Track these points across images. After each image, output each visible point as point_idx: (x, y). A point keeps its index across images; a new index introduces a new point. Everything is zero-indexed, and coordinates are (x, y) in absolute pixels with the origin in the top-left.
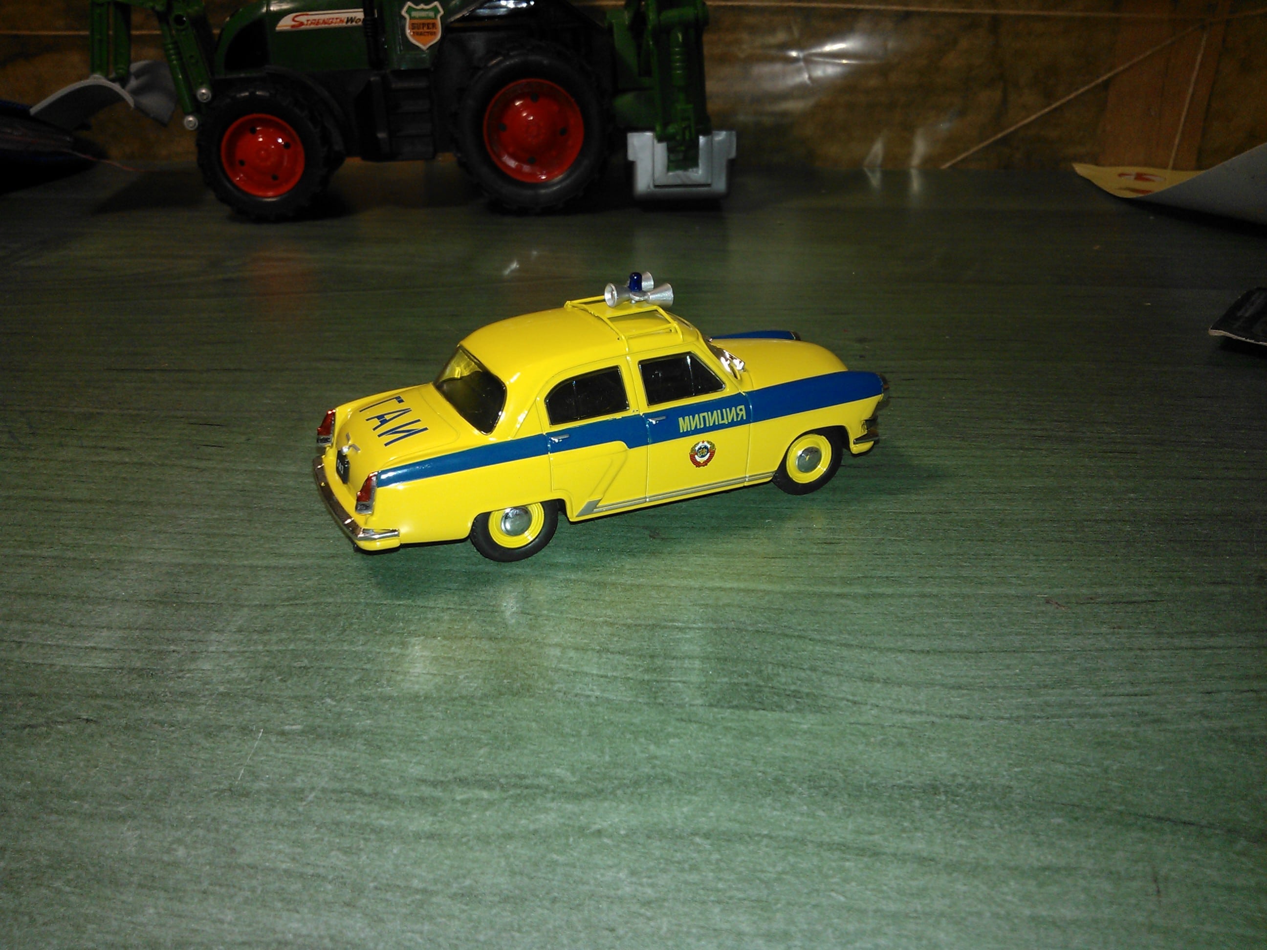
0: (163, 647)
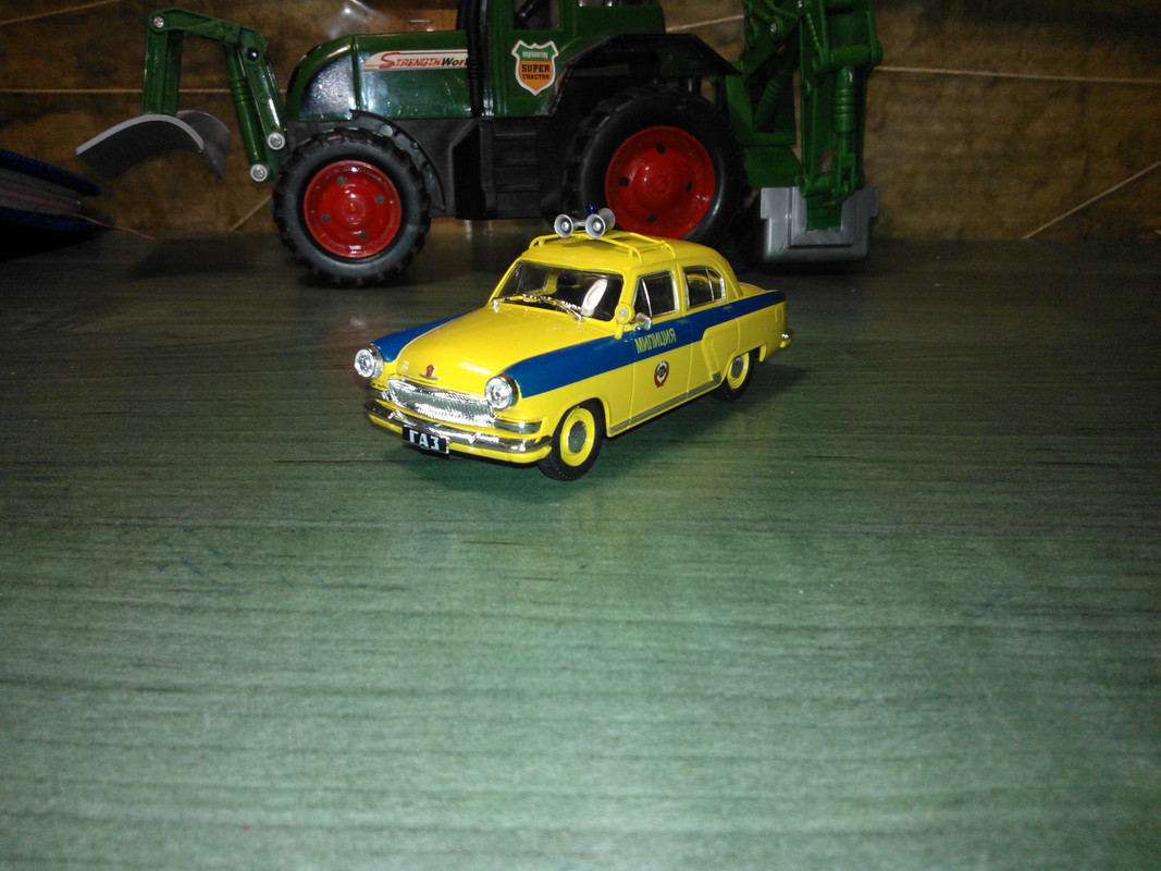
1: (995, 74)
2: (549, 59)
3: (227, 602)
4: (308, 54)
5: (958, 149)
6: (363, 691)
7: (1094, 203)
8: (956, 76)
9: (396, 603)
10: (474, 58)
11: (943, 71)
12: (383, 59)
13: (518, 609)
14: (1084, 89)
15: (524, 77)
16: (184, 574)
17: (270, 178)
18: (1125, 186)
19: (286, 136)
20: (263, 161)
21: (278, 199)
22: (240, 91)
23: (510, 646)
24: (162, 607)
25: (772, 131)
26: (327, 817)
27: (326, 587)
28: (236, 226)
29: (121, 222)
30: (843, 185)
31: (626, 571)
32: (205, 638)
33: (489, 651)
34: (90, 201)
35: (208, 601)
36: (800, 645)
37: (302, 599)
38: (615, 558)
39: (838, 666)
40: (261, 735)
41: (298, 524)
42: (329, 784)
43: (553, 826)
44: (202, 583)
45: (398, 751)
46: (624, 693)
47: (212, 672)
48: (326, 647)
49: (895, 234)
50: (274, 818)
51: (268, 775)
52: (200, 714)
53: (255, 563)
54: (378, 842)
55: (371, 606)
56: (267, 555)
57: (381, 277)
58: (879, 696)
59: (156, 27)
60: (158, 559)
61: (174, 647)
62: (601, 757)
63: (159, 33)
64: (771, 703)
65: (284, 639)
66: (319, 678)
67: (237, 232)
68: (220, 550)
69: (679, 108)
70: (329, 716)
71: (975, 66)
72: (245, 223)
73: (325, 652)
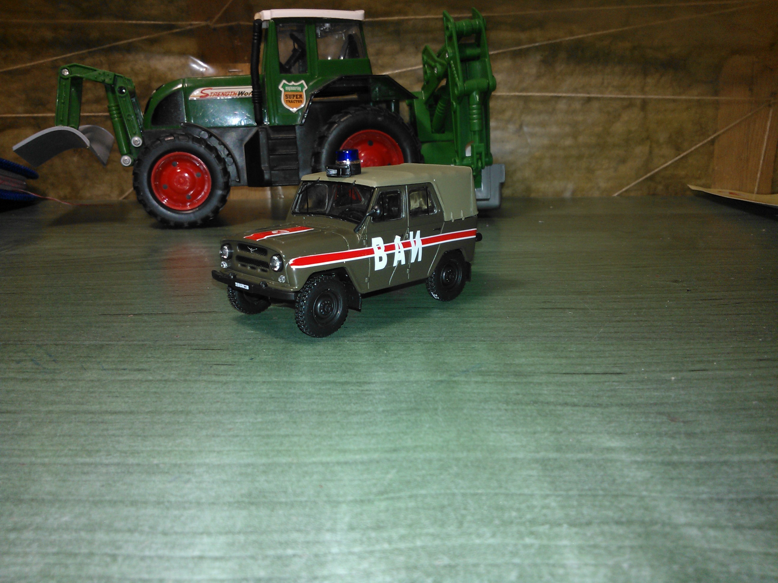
0: (280, 552)
1: (588, 95)
2: (302, 91)
3: (48, 377)
4: (157, 90)
5: (568, 142)
6: (106, 412)
7: (657, 173)
8: (564, 97)
9: (139, 376)
10: (256, 91)
11: (556, 94)
12: (202, 92)
13: (205, 378)
14: (644, 104)
15: (287, 102)
16: (29, 365)
17: (132, 164)
18: (676, 161)
19: (143, 139)
20: (129, 153)
21: (136, 176)
22: (115, 112)
23: (193, 393)
24: (12, 379)
25: (443, 132)
26: (66, 460)
27: (105, 370)
28: (124, 196)
29: (52, 195)
30: (477, 163)
31: (275, 360)
32: (31, 392)
33: (180, 395)
34: (32, 182)
35: (40, 376)
36: (352, 389)
37: (89, 375)
38: (272, 355)
39: (366, 398)
40: (45, 430)
41: (100, 343)
42: (72, 448)
43: (179, 462)
44: (38, 369)
45: (114, 435)
46: (244, 411)
47: (30, 405)
48: (93, 395)
49: (533, 195)
50: (39, 461)
51: (42, 445)
52: (17, 422)
53: (69, 360)
54: (86, 469)
55: (126, 378)
56: (77, 357)
57: (199, 222)
58: (381, 409)
59: (63, 75)
60: (18, 359)
61: (13, 395)
62: (218, 436)
63: (66, 79)
64: (320, 413)
65: (72, 392)
66: (85, 407)
67: (125, 200)
68: (53, 355)
69: (379, 119)
70: (83, 422)
71: (576, 90)
72: (129, 195)
73: (92, 397)
